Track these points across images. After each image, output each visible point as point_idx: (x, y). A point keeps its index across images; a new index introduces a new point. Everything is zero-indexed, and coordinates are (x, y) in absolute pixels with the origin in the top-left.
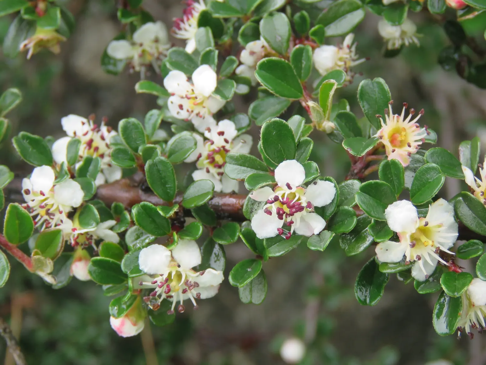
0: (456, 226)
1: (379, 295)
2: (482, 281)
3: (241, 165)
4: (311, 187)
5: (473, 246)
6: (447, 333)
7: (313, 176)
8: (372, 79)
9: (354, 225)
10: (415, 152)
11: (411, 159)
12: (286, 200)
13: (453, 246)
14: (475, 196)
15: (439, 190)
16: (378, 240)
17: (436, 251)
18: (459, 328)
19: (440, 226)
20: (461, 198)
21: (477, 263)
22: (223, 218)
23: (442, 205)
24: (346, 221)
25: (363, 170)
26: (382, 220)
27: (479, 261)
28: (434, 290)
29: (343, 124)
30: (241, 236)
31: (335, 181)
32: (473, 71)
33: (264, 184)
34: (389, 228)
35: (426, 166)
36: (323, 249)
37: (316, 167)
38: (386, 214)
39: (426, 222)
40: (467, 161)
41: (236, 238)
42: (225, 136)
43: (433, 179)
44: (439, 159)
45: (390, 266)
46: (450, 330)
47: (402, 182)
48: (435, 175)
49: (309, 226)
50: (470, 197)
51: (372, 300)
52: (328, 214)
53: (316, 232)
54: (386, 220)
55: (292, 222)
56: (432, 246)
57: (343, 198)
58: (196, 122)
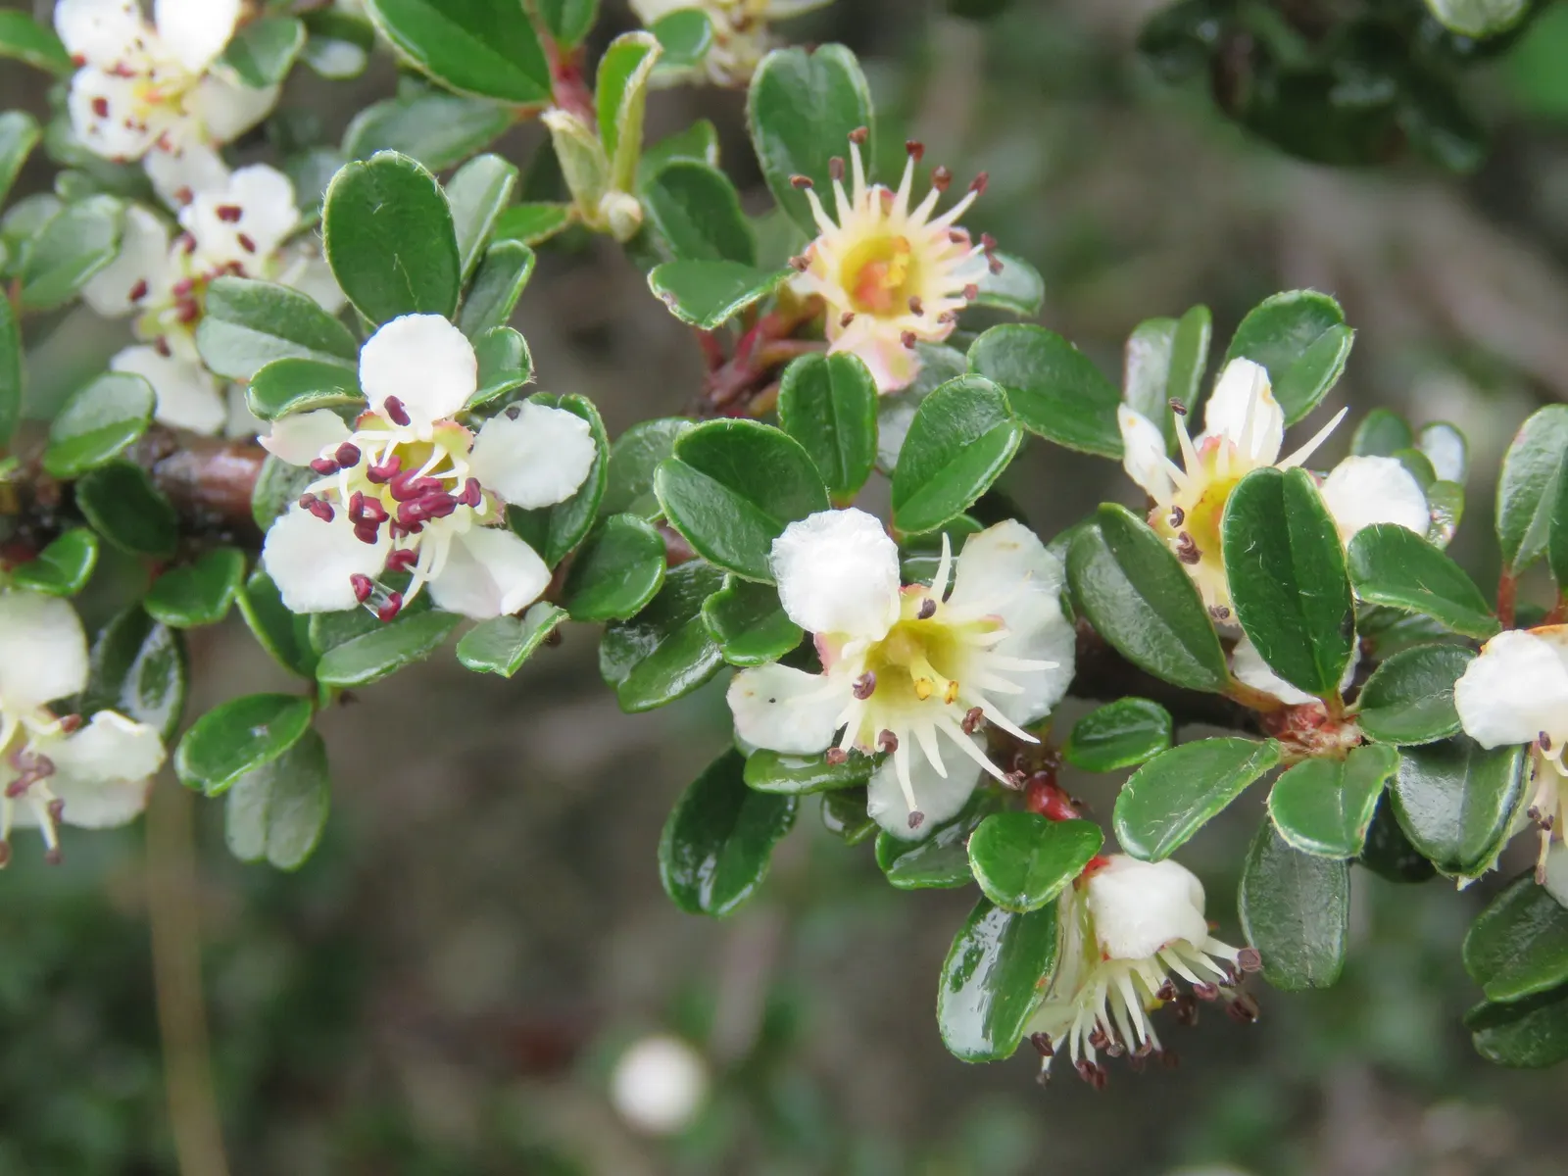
0: (1068, 635)
1: (751, 879)
2: (1138, 861)
3: (257, 327)
4: (496, 428)
5: (1131, 722)
6: (985, 1055)
7: (505, 385)
8: (811, 51)
9: (654, 589)
10: (943, 338)
11: (920, 364)
12: (389, 466)
13: (1048, 713)
14: (1152, 525)
15: (991, 483)
16: (738, 659)
17: (965, 722)
18: (1038, 1039)
19: (993, 624)
20: (1096, 529)
21: (1124, 786)
22: (202, 531)
23: (1015, 546)
24: (628, 575)
25: (746, 396)
26: (757, 580)
27: (1131, 779)
28: (954, 877)
29: (681, 210)
30: (241, 601)
31: (598, 415)
32: (1269, 92)
33: (313, 397)
34: (786, 615)
35: (955, 386)
36: (510, 671)
37: (523, 350)
38: (774, 558)
39: (925, 603)
40: (1154, 392)
41: (223, 605)
42: (245, 226)
43: (976, 435)
44: (1025, 369)
45: (791, 765)
46: (996, 1044)
47: (868, 446)
48: (986, 420)
49: (483, 583)
50: (1127, 527)
51: (721, 893)
52: (561, 542)
53: (511, 605)
54: (773, 579)
55: (412, 558)
56: (950, 700)
57: (632, 488)
58: (162, 173)
